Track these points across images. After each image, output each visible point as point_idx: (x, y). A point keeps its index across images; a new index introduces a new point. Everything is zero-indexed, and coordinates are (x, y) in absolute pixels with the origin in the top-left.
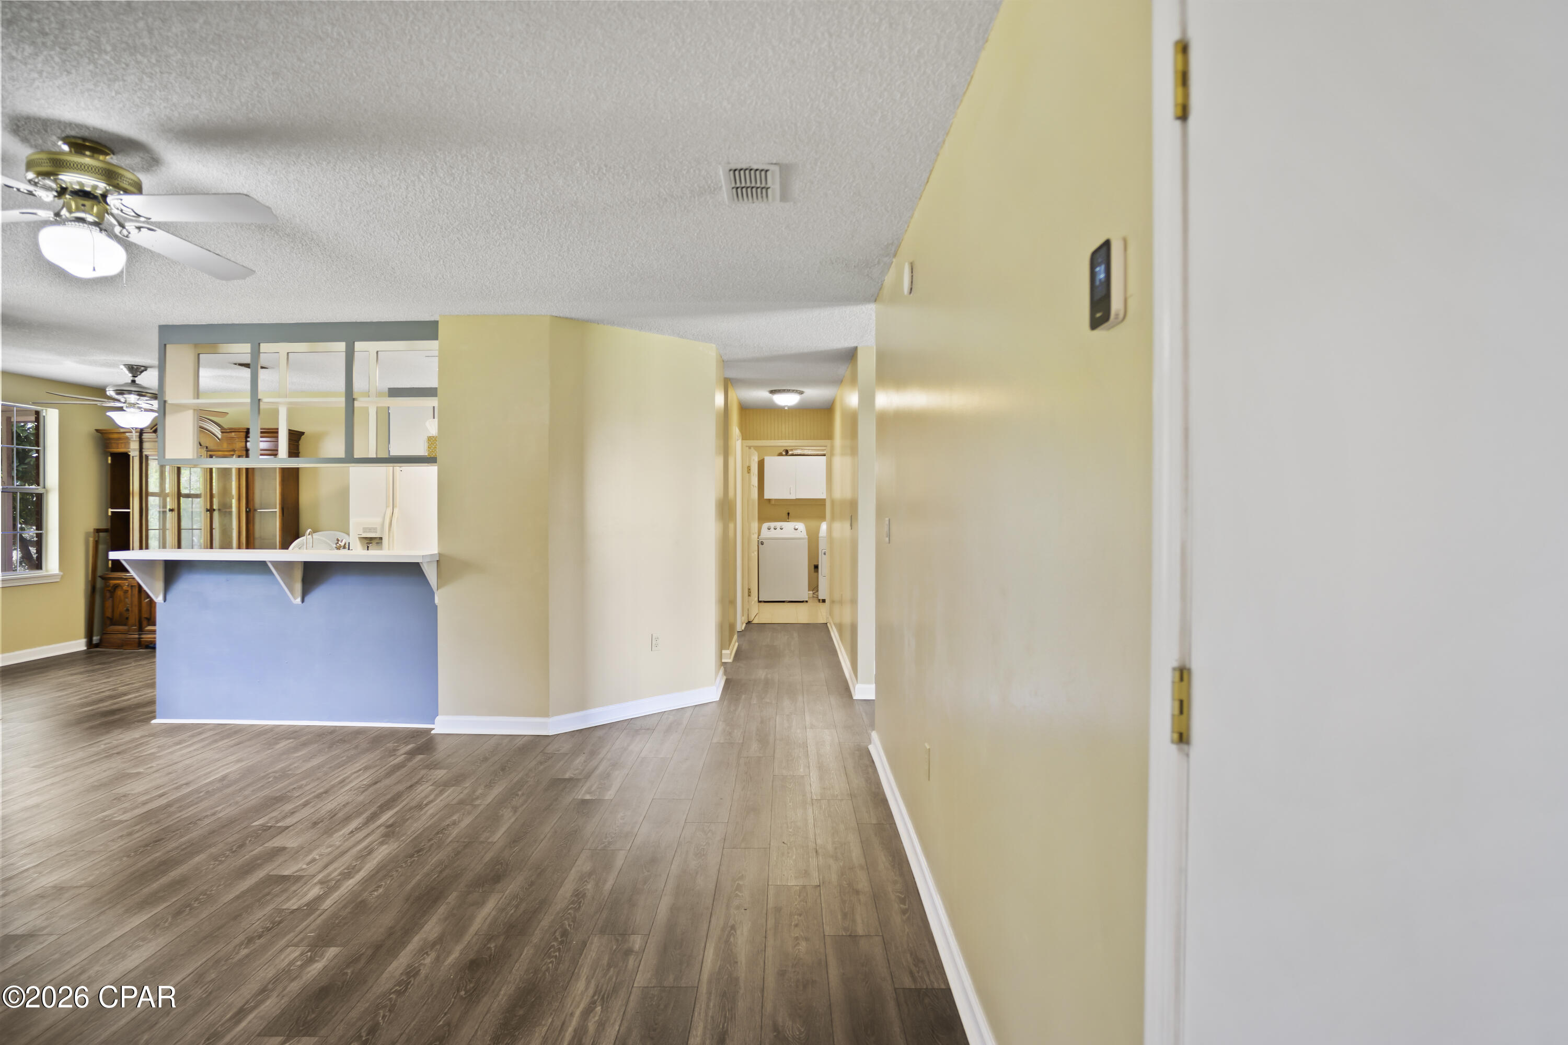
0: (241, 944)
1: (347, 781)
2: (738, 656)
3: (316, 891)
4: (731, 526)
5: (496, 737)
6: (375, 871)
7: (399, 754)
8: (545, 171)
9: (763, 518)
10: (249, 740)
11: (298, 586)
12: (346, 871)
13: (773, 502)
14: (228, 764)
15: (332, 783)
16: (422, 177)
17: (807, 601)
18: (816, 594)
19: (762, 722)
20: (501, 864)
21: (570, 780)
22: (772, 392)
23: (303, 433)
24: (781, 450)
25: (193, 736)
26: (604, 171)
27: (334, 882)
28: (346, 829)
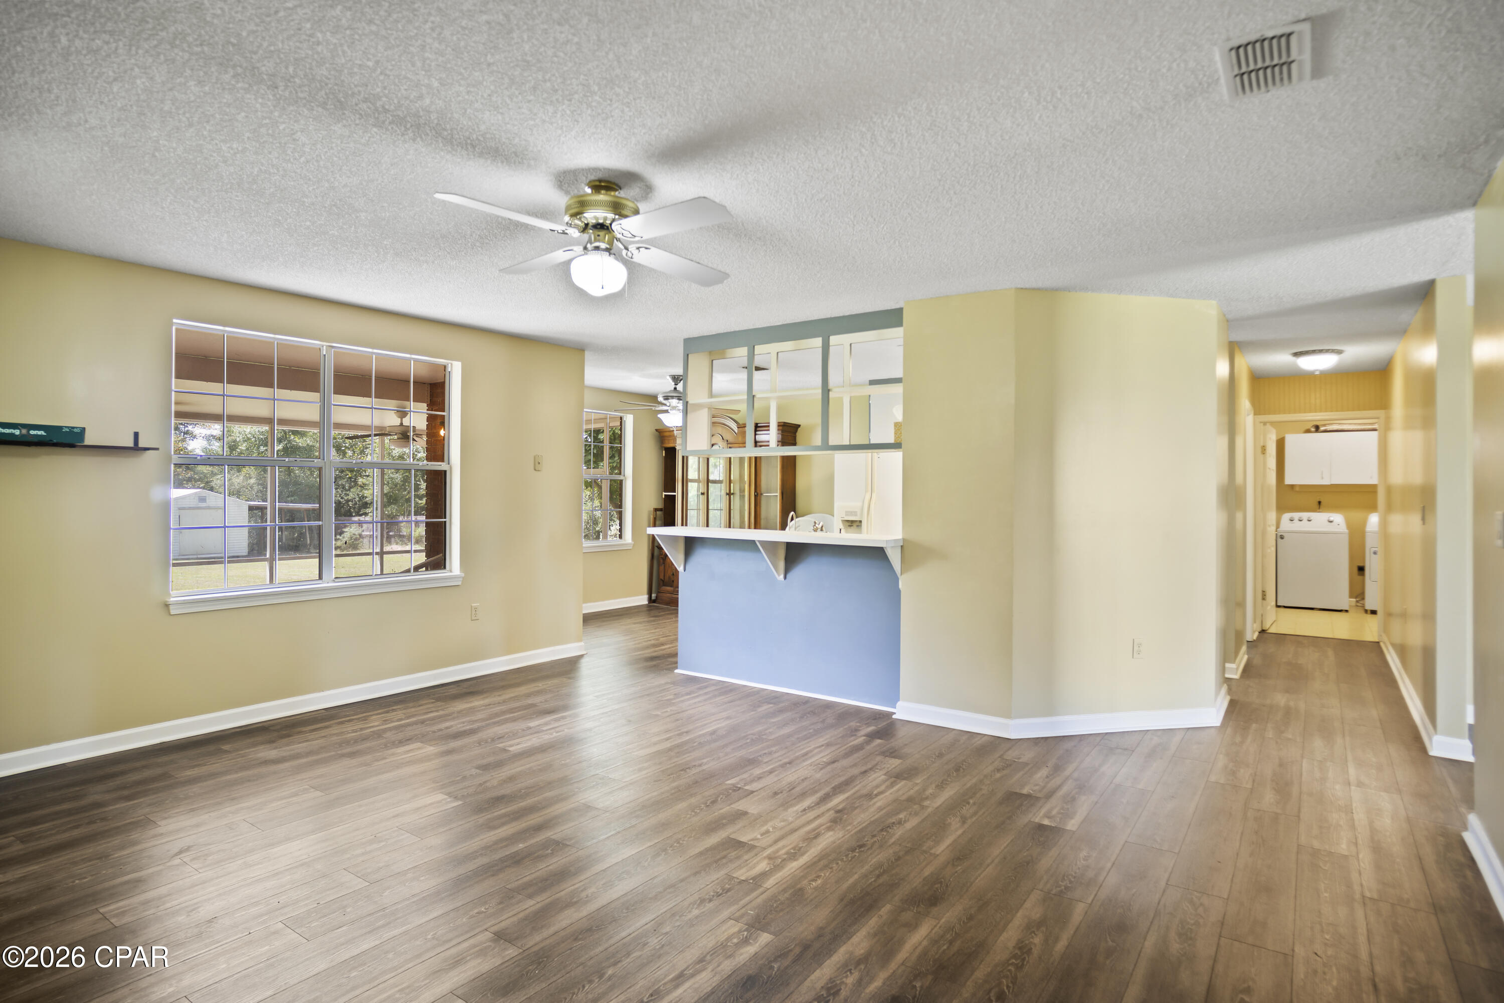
0: (694, 903)
1: (810, 755)
2: (1247, 671)
3: (763, 866)
4: (1239, 516)
5: (954, 732)
6: (817, 859)
7: (859, 735)
8: (990, 112)
9: (1282, 508)
10: (740, 699)
11: (782, 564)
12: (792, 851)
13: (1297, 489)
14: (719, 720)
15: (797, 754)
16: (863, 150)
17: (1347, 611)
18: (1361, 602)
19: (1281, 765)
20: (941, 883)
21: (1028, 796)
22: (1296, 354)
23: (799, 426)
24: (1309, 426)
25: (700, 689)
26: (1059, 96)
27: (780, 860)
28: (800, 806)
